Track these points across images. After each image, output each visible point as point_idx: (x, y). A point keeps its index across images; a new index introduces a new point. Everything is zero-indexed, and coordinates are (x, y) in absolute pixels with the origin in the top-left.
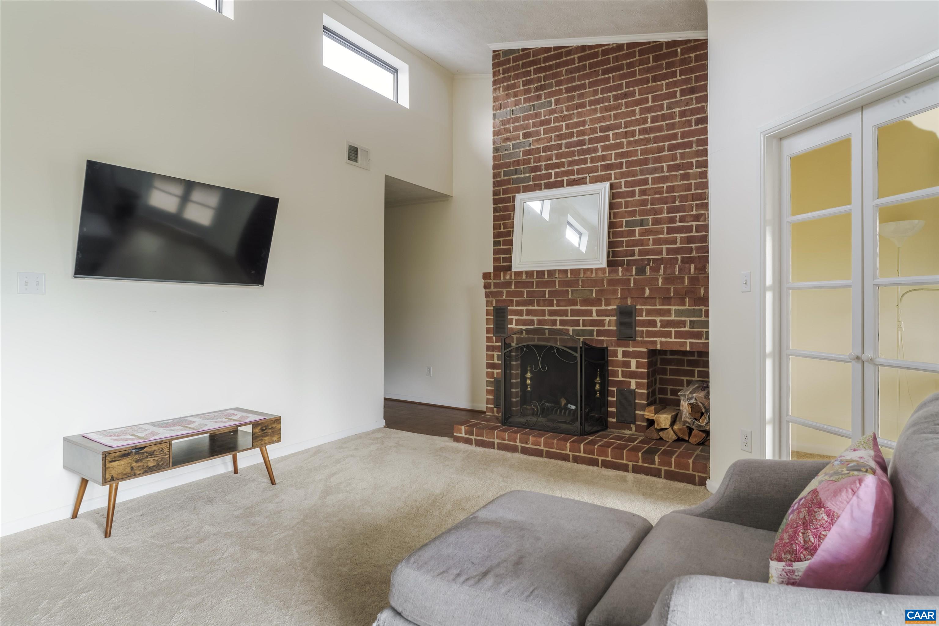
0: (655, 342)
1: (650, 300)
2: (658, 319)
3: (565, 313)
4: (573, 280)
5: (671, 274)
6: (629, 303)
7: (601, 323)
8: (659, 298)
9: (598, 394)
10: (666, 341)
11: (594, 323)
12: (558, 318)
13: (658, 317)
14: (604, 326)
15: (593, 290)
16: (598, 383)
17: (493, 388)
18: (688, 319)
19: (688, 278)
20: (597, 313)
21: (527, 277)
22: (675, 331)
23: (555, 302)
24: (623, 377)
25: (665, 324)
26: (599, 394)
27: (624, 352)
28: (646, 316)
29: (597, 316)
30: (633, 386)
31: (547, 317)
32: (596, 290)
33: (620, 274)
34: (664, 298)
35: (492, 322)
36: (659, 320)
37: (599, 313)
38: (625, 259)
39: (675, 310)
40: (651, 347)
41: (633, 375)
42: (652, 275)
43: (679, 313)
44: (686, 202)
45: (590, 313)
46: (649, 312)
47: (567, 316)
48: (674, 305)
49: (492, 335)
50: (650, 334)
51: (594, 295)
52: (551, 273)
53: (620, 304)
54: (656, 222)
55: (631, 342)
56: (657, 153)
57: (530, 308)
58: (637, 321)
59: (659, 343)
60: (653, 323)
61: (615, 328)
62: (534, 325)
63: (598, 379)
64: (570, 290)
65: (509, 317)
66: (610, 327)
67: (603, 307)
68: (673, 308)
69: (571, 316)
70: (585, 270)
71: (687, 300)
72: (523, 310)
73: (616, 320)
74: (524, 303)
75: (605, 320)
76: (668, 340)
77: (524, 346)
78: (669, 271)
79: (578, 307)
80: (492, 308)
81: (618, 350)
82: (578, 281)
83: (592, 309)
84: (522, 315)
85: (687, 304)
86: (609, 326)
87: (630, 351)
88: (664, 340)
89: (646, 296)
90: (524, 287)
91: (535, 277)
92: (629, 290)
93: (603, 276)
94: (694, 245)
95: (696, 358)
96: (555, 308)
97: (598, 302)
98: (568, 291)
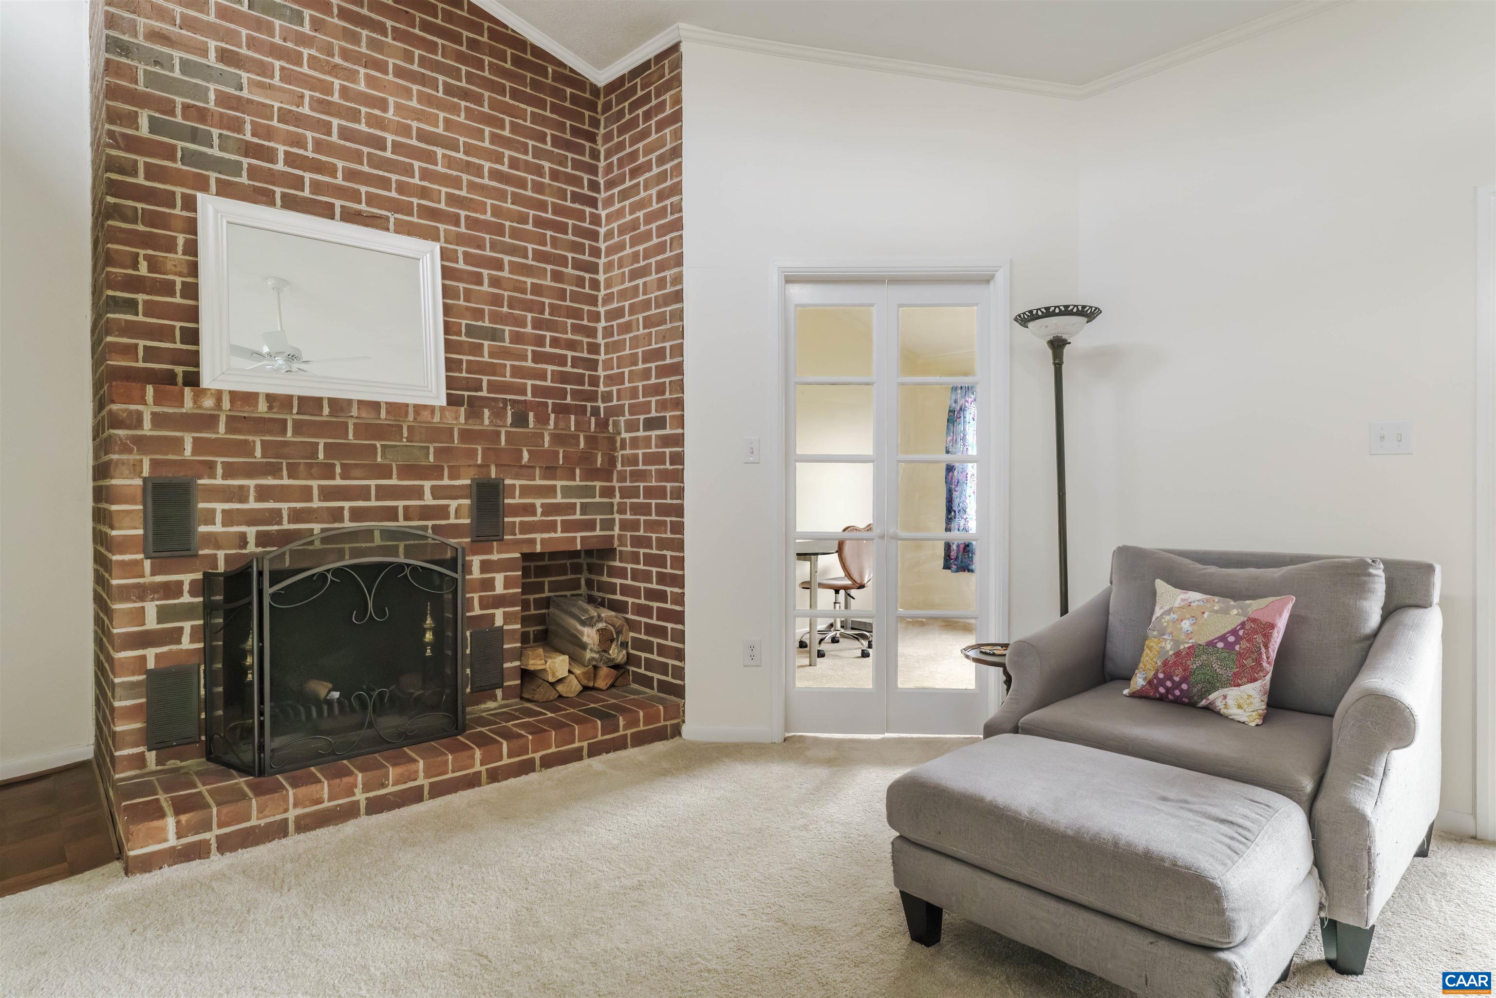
0: (533, 541)
1: (525, 471)
2: (538, 502)
3: (363, 493)
4: (389, 425)
5: (565, 430)
6: (493, 476)
7: (443, 512)
8: (539, 467)
9: (429, 651)
10: (550, 538)
11: (426, 513)
12: (347, 505)
13: (538, 498)
14: (448, 518)
15: (428, 448)
16: (430, 629)
17: (144, 700)
18: (578, 501)
19: (586, 437)
20: (432, 493)
21: (270, 408)
22: (562, 521)
23: (338, 470)
24: (482, 608)
25: (549, 510)
26: (430, 649)
27: (483, 563)
28: (520, 497)
29: (434, 498)
30: (499, 622)
31: (316, 504)
32: (434, 447)
33: (487, 422)
34: (547, 468)
35: (139, 521)
36: (540, 505)
37: (437, 492)
38: (466, 393)
39: (562, 486)
40: (526, 550)
41: (500, 602)
42: (538, 429)
43: (567, 492)
44: (559, 317)
45: (418, 493)
46: (526, 491)
47: (369, 499)
48: (561, 479)
49: (141, 556)
50: (527, 528)
51: (431, 458)
52: (338, 405)
53: (476, 477)
54: (517, 338)
55: (495, 543)
56: (517, 223)
57: (270, 481)
58: (505, 506)
59: (539, 541)
60: (529, 510)
61: (468, 521)
62: (280, 523)
63: (429, 621)
64: (378, 446)
65: (201, 505)
66: (460, 518)
67: (446, 482)
68: (559, 483)
69: (377, 499)
70: (418, 408)
71: (578, 471)
72: (249, 487)
73: (471, 506)
74: (252, 471)
75: (448, 506)
76: (553, 535)
77: (328, 571)
78: (562, 425)
79: (394, 481)
80: (139, 482)
81: (472, 560)
82: (400, 427)
83: (422, 486)
84: (244, 499)
85: (578, 478)
86: (456, 518)
87: (494, 561)
88: (546, 536)
89: (523, 463)
90: (256, 432)
91: (295, 411)
92: (498, 451)
93: (454, 422)
94: (569, 387)
95: (546, 562)
96: (338, 482)
97: (434, 472)
98: (374, 447)
